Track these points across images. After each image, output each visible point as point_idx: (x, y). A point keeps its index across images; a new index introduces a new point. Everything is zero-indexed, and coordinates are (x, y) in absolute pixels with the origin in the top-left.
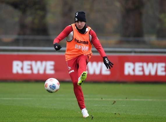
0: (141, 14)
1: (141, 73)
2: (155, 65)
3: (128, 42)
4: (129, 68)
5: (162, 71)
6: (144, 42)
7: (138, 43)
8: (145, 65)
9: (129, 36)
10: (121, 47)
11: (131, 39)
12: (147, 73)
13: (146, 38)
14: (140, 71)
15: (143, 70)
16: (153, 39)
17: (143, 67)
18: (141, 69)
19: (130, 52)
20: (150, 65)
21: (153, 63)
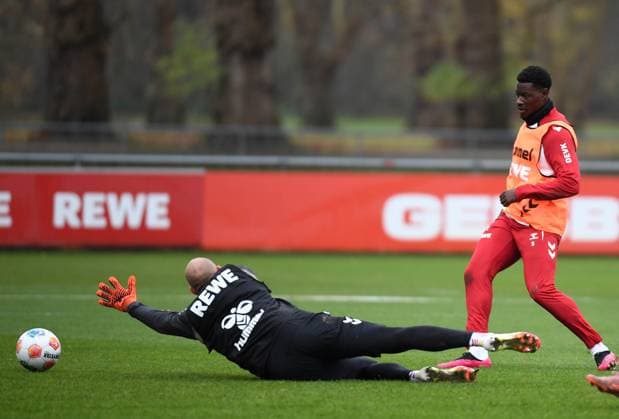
0: (100, 58)
1: (101, 223)
2: (141, 198)
3: (67, 135)
4: (66, 210)
5: (160, 217)
6: (111, 137)
7: (94, 138)
8: (112, 199)
9: (67, 119)
10: (43, 151)
11: (74, 126)
12: (117, 221)
13: (117, 125)
14: (97, 216)
15: (106, 215)
16: (136, 126)
17: (105, 206)
18: (100, 210)
19: (71, 164)
20: (127, 199)
21: (134, 193)
